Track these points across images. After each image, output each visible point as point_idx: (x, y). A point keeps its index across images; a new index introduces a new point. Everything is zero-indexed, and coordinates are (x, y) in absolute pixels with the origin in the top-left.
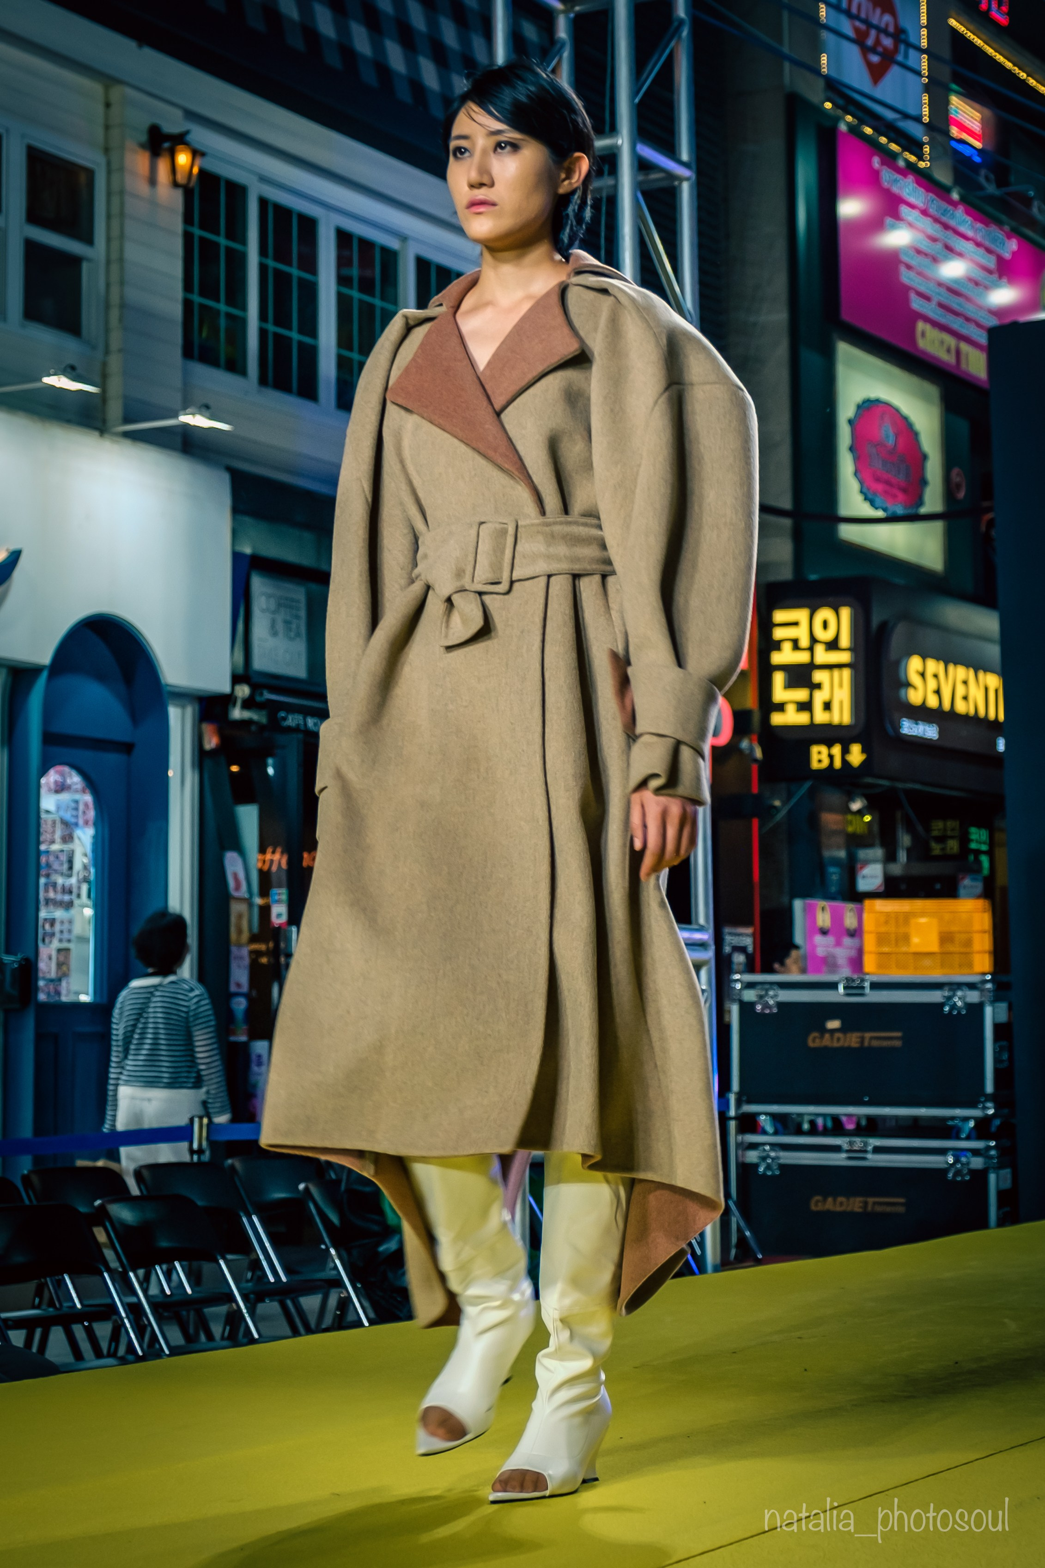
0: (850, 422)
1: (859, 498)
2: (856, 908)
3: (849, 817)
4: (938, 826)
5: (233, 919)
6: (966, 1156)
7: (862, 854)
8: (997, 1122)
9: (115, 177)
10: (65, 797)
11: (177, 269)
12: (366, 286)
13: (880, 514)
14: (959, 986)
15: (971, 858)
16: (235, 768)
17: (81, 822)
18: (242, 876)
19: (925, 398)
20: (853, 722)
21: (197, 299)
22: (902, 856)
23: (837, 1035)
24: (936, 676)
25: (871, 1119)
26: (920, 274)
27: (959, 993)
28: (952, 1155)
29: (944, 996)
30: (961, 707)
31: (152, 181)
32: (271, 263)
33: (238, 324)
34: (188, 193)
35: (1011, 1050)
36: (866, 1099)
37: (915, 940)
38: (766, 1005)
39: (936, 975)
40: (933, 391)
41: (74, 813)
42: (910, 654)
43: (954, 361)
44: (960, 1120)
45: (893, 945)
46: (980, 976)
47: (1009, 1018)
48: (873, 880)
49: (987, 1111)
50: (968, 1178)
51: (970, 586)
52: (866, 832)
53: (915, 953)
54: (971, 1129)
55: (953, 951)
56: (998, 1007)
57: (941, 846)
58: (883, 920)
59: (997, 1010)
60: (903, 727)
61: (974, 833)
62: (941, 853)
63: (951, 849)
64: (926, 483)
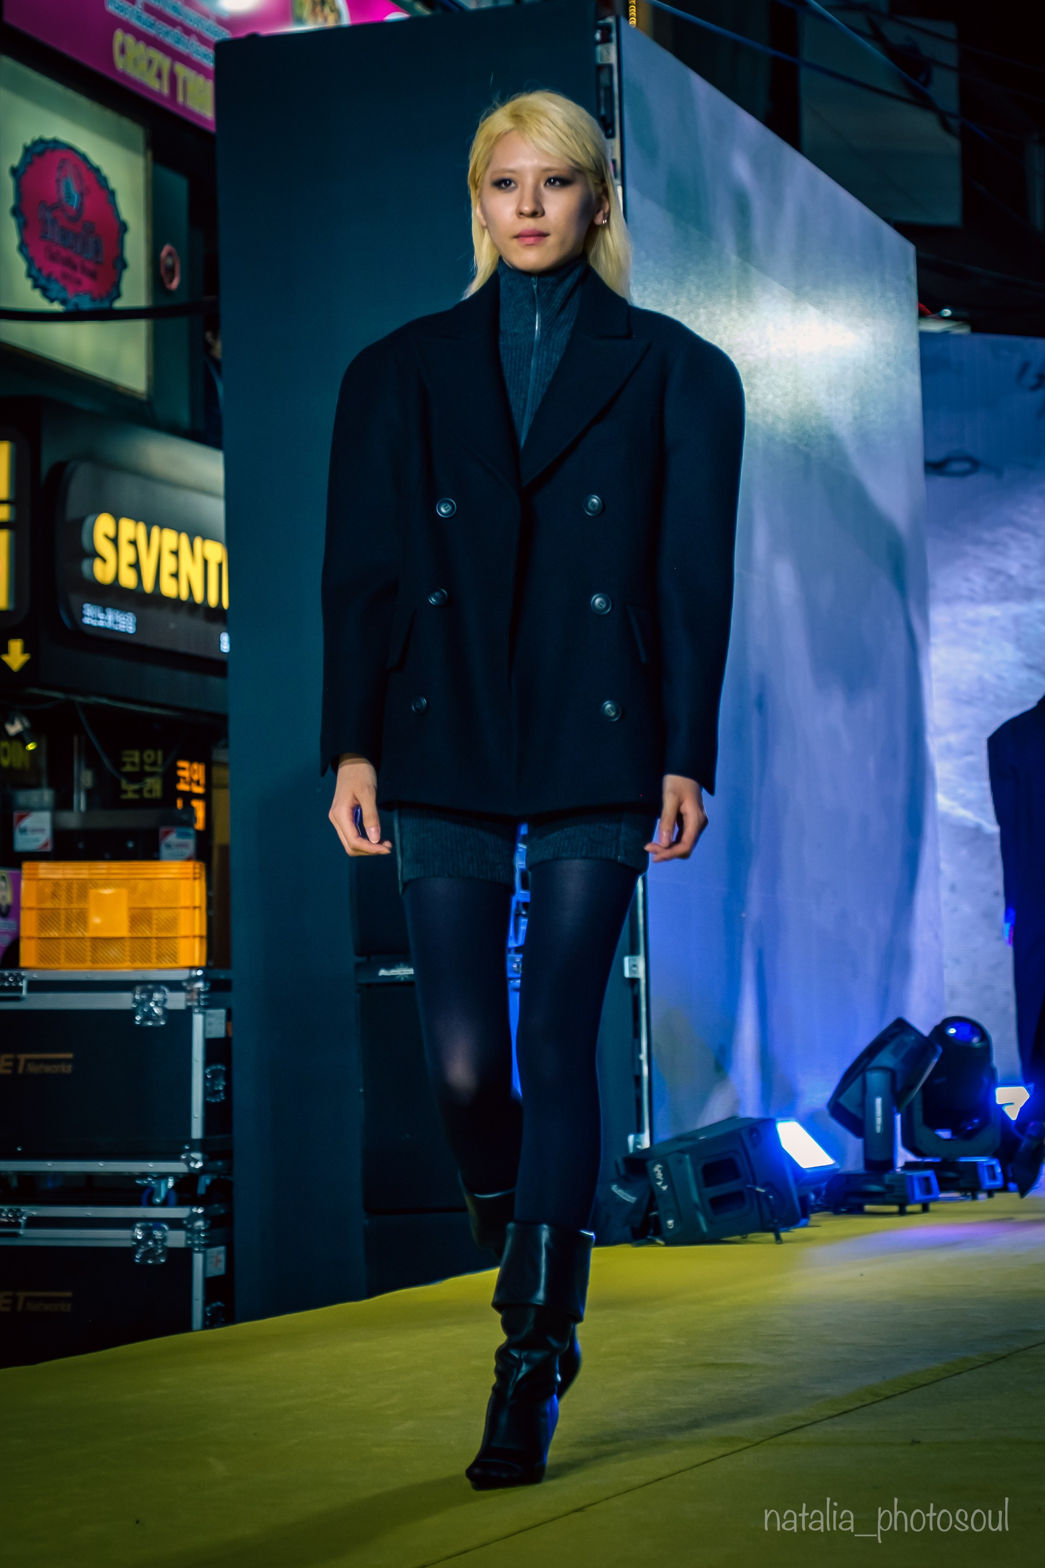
0: (14, 171)
1: (29, 283)
2: (11, 874)
4: (132, 759)
6: (163, 1230)
7: (22, 798)
8: (206, 1180)
13: (57, 307)
14: (158, 985)
15: (180, 804)
19: (126, 143)
20: (11, 607)
22: (81, 801)
24: (134, 543)
25: (23, 1178)
27: (157, 996)
28: (142, 1229)
29: (134, 1001)
30: (169, 588)
35: (228, 1076)
36: (19, 1149)
37: (96, 920)
39: (124, 970)
40: (137, 132)
42: (99, 511)
43: (166, 91)
44: (154, 1178)
45: (63, 926)
46: (187, 972)
47: (227, 1031)
48: (38, 835)
49: (192, 1165)
50: (163, 1261)
51: (184, 417)
52: (27, 765)
53: (95, 939)
54: (169, 1191)
55: (149, 934)
56: (211, 1015)
57: (136, 787)
58: (48, 890)
59: (209, 1020)
60: (83, 616)
61: (184, 769)
62: (136, 796)
63: (150, 791)
64: (125, 266)
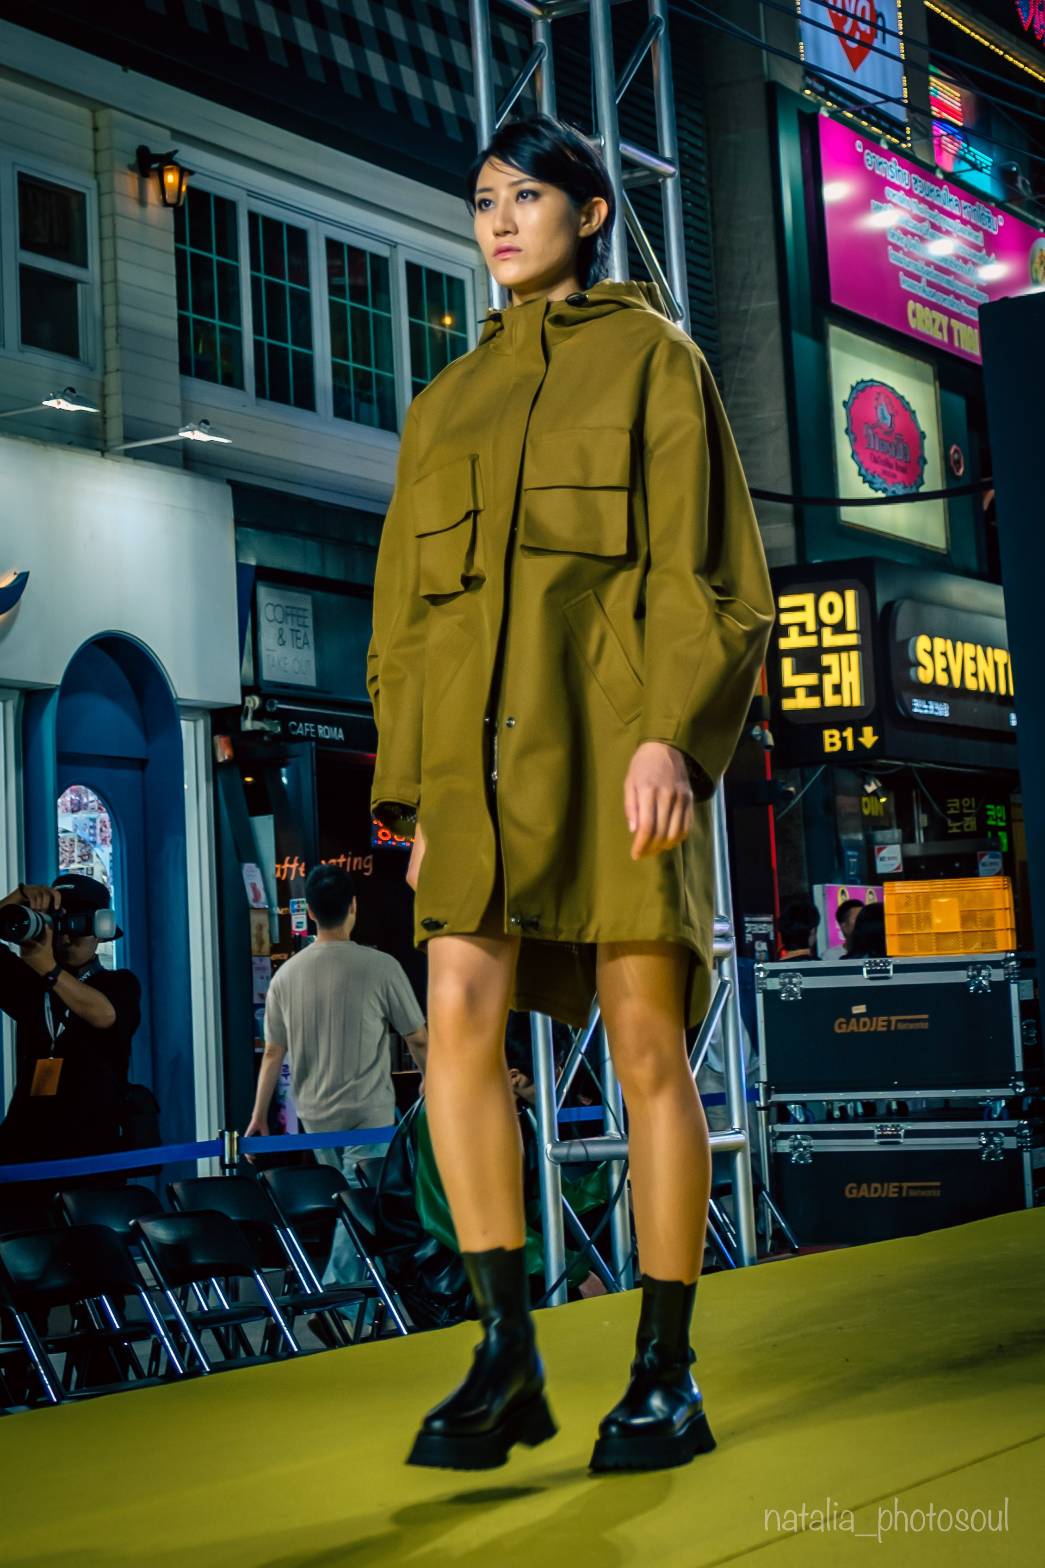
0: (845, 404)
1: (857, 480)
2: (876, 889)
3: (865, 799)
4: (954, 805)
5: (254, 931)
6: (999, 1136)
7: (880, 836)
8: (1028, 1101)
9: (106, 199)
10: (82, 816)
11: (171, 287)
12: (358, 294)
13: (880, 495)
14: (984, 964)
15: (991, 834)
16: (249, 779)
17: (99, 841)
18: (260, 886)
19: (920, 377)
20: (864, 704)
21: (191, 315)
22: (920, 836)
23: (862, 1020)
24: (944, 654)
25: (901, 1103)
26: (908, 254)
27: (984, 972)
28: (985, 1136)
29: (969, 976)
30: (971, 684)
31: (142, 201)
32: (263, 276)
33: (234, 338)
34: (178, 212)
35: (1038, 1027)
36: (896, 1083)
37: (937, 921)
38: (791, 993)
39: (958, 955)
40: (928, 370)
41: (92, 831)
42: (919, 634)
43: (946, 340)
44: (991, 1101)
45: (914, 926)
46: (1004, 954)
47: (1035, 995)
48: (892, 862)
49: (1018, 1090)
50: (1002, 1158)
51: (973, 563)
52: (882, 814)
53: (937, 933)
54: (1003, 1109)
55: (976, 929)
56: (1023, 984)
57: (959, 824)
58: (903, 901)
59: (1022, 987)
60: (914, 707)
61: (990, 810)
62: (958, 831)
63: (968, 827)
64: (925, 462)
